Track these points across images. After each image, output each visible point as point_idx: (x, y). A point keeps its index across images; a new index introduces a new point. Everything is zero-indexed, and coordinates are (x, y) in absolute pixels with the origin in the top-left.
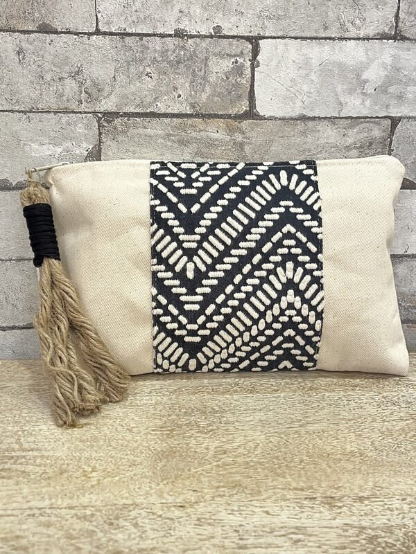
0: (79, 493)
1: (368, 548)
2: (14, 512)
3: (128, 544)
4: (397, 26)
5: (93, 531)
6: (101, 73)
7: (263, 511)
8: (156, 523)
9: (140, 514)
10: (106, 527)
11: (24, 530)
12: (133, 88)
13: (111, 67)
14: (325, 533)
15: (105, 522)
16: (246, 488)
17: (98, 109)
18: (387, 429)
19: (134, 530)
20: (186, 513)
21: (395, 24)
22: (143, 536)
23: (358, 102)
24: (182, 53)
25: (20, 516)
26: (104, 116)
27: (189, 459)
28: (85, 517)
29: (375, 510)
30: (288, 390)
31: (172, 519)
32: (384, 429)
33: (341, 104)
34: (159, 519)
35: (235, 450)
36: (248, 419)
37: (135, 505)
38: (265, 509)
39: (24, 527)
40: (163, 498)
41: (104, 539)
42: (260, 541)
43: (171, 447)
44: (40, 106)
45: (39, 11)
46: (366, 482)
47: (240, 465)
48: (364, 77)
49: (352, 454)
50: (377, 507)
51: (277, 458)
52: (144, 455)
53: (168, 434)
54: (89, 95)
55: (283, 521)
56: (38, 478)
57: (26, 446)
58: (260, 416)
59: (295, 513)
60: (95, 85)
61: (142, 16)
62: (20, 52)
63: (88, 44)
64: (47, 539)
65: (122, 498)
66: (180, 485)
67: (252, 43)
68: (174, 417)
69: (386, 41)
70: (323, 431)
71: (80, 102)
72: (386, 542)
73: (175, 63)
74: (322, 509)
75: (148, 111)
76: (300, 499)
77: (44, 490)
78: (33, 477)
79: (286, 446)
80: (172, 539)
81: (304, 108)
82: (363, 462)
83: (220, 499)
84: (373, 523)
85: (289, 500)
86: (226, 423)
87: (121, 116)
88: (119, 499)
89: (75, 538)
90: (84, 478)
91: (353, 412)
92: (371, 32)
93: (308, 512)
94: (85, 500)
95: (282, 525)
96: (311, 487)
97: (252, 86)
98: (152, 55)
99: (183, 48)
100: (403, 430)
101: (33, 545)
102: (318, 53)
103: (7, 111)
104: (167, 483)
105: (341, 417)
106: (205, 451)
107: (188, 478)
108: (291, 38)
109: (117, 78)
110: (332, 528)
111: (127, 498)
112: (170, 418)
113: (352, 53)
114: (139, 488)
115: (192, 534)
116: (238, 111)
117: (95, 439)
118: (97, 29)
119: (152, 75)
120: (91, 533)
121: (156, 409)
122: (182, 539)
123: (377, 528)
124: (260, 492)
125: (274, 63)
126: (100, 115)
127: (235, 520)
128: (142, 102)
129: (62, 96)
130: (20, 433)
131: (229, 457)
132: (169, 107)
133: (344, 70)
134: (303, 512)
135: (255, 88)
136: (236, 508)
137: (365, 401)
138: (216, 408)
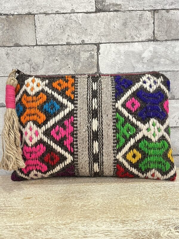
0: (25, 221)
1: (134, 237)
3: (42, 236)
4: (154, 36)
5: (30, 233)
6: (38, 60)
8: (53, 230)
9: (48, 227)
10: (34, 231)
12: (51, 65)
13: (42, 58)
14: (119, 232)
15: (34, 230)
16: (91, 218)
17: (38, 74)
18: (153, 197)
19: (45, 232)
20: (66, 226)
21: (153, 35)
22: (48, 234)
23: (141, 66)
24: (70, 51)
25: (2, 229)
27: (70, 209)
28: (27, 228)
30: (115, 183)
31: (60, 229)
33: (134, 67)
34: (55, 229)
35: (89, 205)
36: (97, 194)
37: (47, 224)
38: (97, 225)
39: (3, 232)
40: (58, 222)
41: (33, 235)
42: (92, 235)
43: (64, 205)
45: (14, 39)
46: (140, 215)
47: (90, 210)
48: (143, 56)
49: (137, 206)
50: (141, 223)
51: (106, 208)
52: (53, 207)
53: (64, 200)
54: (34, 69)
55: (103, 228)
56: (10, 216)
57: (7, 205)
58: (101, 193)
59: (108, 226)
60: (36, 65)
61: (53, 38)
62: (7, 54)
63: (33, 50)
64: (11, 236)
66: (65, 217)
67: (97, 46)
68: (67, 194)
69: (150, 42)
70: (126, 198)
71: (31, 72)
72: (142, 235)
73: (67, 55)
74: (119, 224)
75: (57, 74)
76: (112, 221)
77: (12, 220)
78: (8, 215)
79: (110, 203)
80: (59, 235)
81: (119, 70)
82: (140, 208)
83: (80, 222)
85: (107, 222)
86: (88, 196)
88: (41, 222)
89: (22, 235)
90: (28, 216)
92: (144, 39)
94: (27, 223)
95: (103, 230)
96: (117, 217)
97: (98, 62)
98: (58, 52)
99: (70, 49)
100: (160, 197)
101: (6, 237)
102: (123, 48)
103: (3, 77)
104: (60, 217)
105: (136, 193)
106: (77, 206)
107: (69, 215)
108: (112, 43)
109: (45, 62)
110: (122, 230)
111: (44, 222)
112: (65, 195)
113: (137, 47)
114: (49, 219)
115: (67, 233)
116: (93, 72)
117: (35, 203)
118: (36, 44)
119: (58, 60)
120: (28, 233)
122: (62, 235)
123: (139, 230)
124: (96, 219)
125: (106, 53)
127: (84, 229)
128: (55, 71)
129: (23, 70)
131: (87, 208)
132: (65, 72)
133: (134, 54)
134: (112, 225)
135: (99, 63)
136: (85, 225)
137: (146, 187)
138: (85, 191)
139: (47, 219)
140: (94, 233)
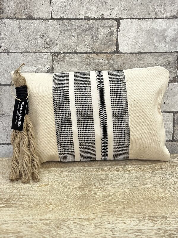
0: (44, 214)
2: (17, 221)
3: (65, 235)
5: (50, 230)
6: (53, 35)
7: (123, 223)
8: (77, 227)
9: (70, 223)
10: (56, 228)
11: (21, 229)
12: (67, 42)
13: (57, 33)
14: (150, 232)
15: (55, 226)
16: (116, 212)
17: (52, 51)
19: (67, 230)
20: (90, 223)
22: (72, 232)
23: (163, 46)
24: (87, 26)
25: (20, 223)
26: (54, 54)
27: (91, 200)
28: (47, 224)
29: (172, 223)
30: (134, 170)
31: (84, 225)
32: (176, 188)
33: (156, 46)
34: (78, 225)
35: (110, 196)
36: (116, 183)
37: (68, 219)
38: (124, 222)
39: (21, 228)
40: (80, 216)
41: (55, 234)
42: (121, 235)
43: (83, 195)
44: (28, 50)
45: (27, 10)
46: (168, 210)
47: (113, 203)
48: (166, 35)
49: (162, 198)
50: (173, 221)
51: (129, 199)
52: (72, 198)
53: (82, 189)
54: (48, 45)
55: (131, 227)
56: (27, 207)
57: (22, 194)
58: (121, 181)
59: (136, 223)
60: (51, 41)
61: (70, 11)
62: (20, 28)
63: (48, 24)
64: (31, 233)
65: (63, 216)
66: (87, 211)
67: (117, 22)
68: (84, 182)
69: (175, 19)
70: (149, 188)
71: (45, 48)
72: (176, 236)
73: (84, 31)
74: (148, 222)
75: (73, 51)
76: (139, 217)
77: (30, 212)
78: (25, 207)
79: (133, 194)
80: (84, 234)
81: (140, 49)
82: (166, 201)
83: (104, 217)
84: (171, 228)
85: (134, 218)
86: (107, 184)
87: (62, 54)
88: (62, 217)
89: (42, 233)
90: (46, 207)
91: (162, 180)
92: (168, 15)
93: (142, 223)
94: (47, 217)
95: (131, 228)
96: (144, 212)
97: (117, 40)
98: (75, 27)
99: (88, 24)
101: (25, 235)
102: (145, 25)
103: (14, 52)
104: (82, 210)
105: (157, 182)
106: (98, 196)
107: (91, 208)
108: (134, 19)
109: (60, 38)
110: (153, 230)
111: (65, 216)
112: (83, 182)
113: (160, 24)
114: (70, 212)
115: (93, 232)
116: (111, 50)
117: (52, 191)
118: (51, 17)
119: (75, 36)
120: (50, 231)
121: (77, 178)
122: (88, 234)
123: (173, 230)
124: (122, 214)
125: (127, 30)
126: (53, 53)
127: (111, 226)
128: (70, 48)
129: (37, 45)
130: (20, 188)
131: (108, 199)
132: (82, 49)
133: (157, 32)
134: (140, 223)
135: (119, 40)
136: (111, 221)
137: (167, 175)
138: (103, 178)
139: (68, 212)
140: (122, 232)
